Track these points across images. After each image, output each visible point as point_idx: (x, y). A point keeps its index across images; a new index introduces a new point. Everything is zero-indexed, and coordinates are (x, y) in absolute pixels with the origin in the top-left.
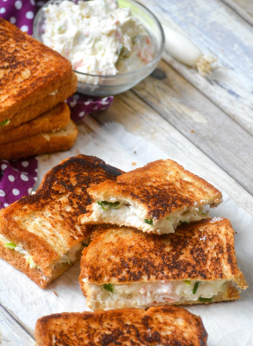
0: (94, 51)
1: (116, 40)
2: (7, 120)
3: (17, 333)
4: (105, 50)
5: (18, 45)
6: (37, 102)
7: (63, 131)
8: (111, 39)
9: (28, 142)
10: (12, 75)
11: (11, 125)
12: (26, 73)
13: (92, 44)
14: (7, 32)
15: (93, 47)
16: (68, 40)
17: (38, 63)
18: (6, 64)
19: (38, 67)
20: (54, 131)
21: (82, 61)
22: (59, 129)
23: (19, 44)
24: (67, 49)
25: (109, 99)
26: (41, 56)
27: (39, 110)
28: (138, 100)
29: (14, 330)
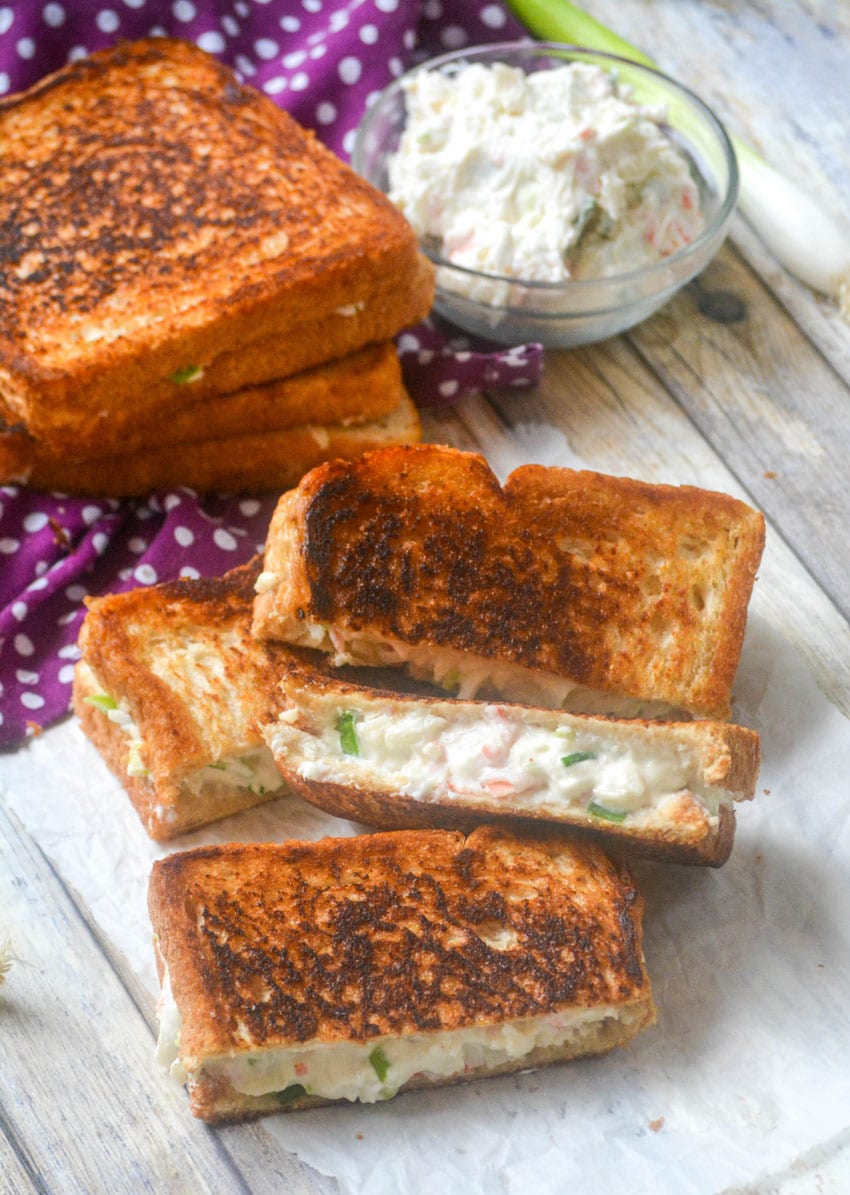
0: (512, 209)
1: (575, 184)
2: (192, 369)
3: (77, 954)
4: (543, 212)
5: (277, 167)
6: (297, 331)
7: (374, 427)
8: (563, 178)
9: (264, 445)
10: (234, 244)
11: (209, 385)
12: (275, 244)
13: (508, 190)
14: (259, 128)
15: (512, 199)
16: (444, 172)
17: (318, 220)
18: (228, 214)
19: (315, 230)
20: (347, 422)
21: (471, 235)
22: (361, 419)
23: (282, 162)
24: (436, 198)
25: (529, 351)
26: (333, 201)
27: (302, 352)
28: (640, 373)
29: (69, 944)
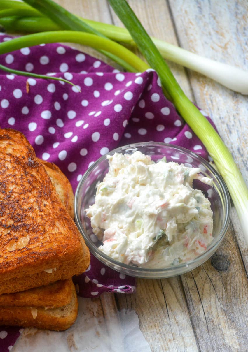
0: (132, 226)
1: (156, 225)
4: (143, 232)
5: (37, 202)
6: (27, 277)
7: (58, 311)
8: (152, 222)
10: (7, 238)
12: (23, 242)
13: (131, 219)
14: (36, 181)
15: (133, 221)
16: (109, 206)
18: (11, 222)
19: (41, 238)
20: (46, 308)
21: (114, 234)
22: (53, 307)
23: (39, 200)
24: (104, 215)
25: (126, 288)
26: (53, 225)
